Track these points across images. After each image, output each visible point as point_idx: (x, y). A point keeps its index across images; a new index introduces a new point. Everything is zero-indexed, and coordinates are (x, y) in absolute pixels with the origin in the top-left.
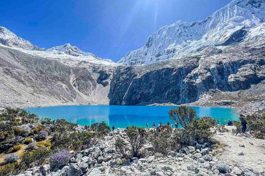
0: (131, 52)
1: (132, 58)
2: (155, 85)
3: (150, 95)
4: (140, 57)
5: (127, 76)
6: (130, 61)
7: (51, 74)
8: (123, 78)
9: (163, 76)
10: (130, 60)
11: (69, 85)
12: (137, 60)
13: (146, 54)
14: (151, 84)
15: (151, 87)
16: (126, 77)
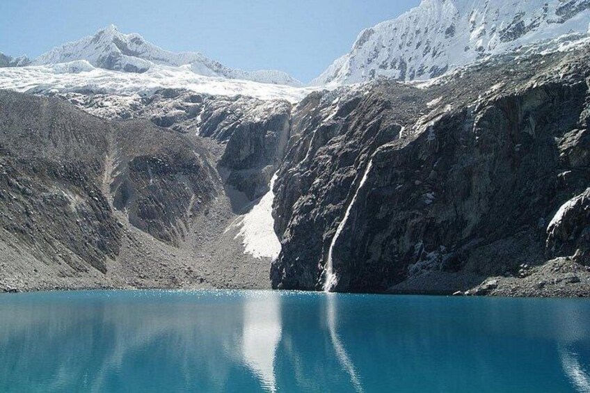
0: (377, 27)
1: (384, 55)
2: (488, 180)
3: (467, 232)
4: (421, 50)
5: (347, 140)
6: (373, 72)
7: (34, 153)
8: (330, 152)
9: (531, 131)
10: (374, 66)
11: (95, 196)
12: (409, 65)
13: (450, 31)
14: (468, 174)
15: (467, 194)
16: (340, 150)
